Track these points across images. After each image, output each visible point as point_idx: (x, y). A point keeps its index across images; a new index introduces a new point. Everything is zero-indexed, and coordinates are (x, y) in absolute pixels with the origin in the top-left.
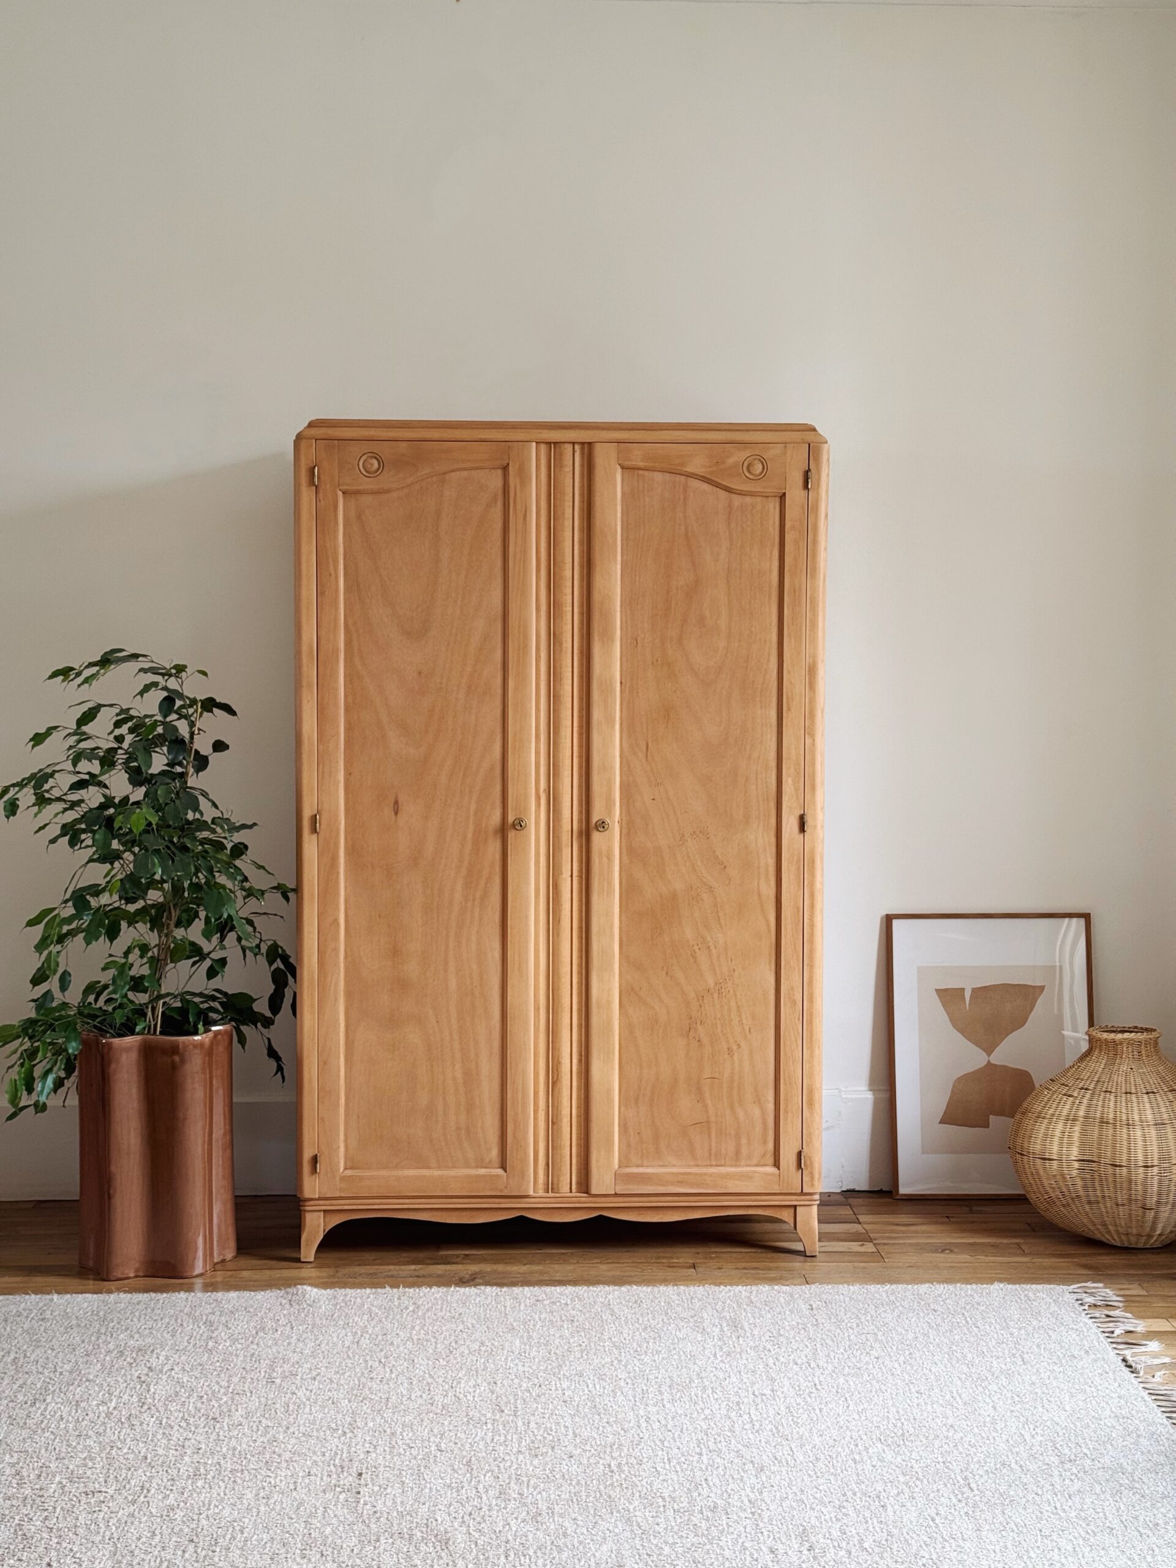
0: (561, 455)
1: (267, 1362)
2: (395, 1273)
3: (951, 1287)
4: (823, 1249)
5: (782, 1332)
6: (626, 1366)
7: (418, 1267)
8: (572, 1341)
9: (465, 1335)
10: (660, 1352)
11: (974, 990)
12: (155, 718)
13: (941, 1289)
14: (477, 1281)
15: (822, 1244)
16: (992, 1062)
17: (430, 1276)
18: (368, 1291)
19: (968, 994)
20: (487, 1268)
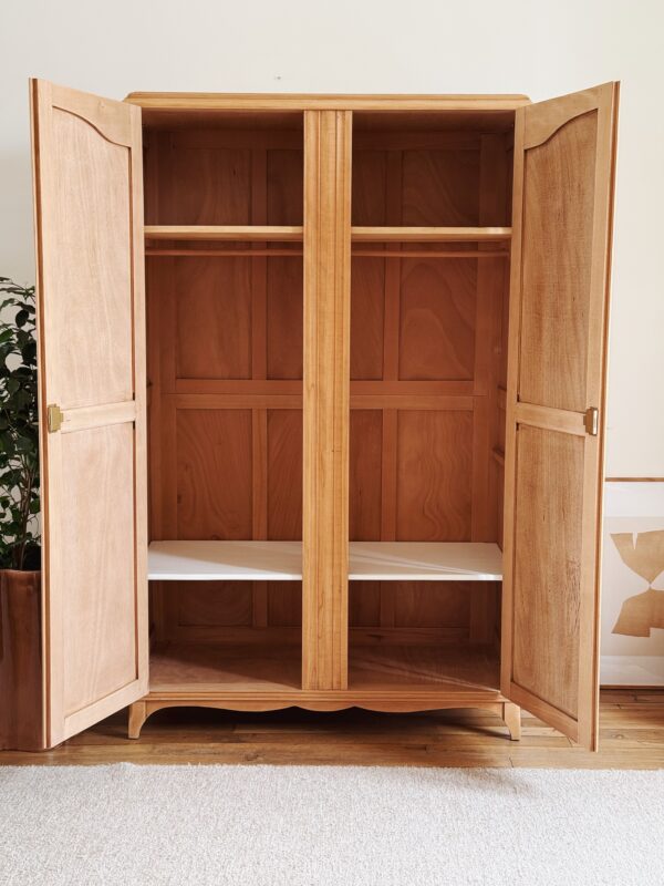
0: (326, 120)
1: (82, 837)
2: (197, 750)
3: (624, 772)
4: (524, 734)
5: (492, 815)
6: (365, 848)
7: (217, 744)
8: (325, 820)
9: (241, 813)
10: (393, 833)
11: (641, 536)
12: (10, 327)
13: (617, 774)
14: (260, 759)
15: (524, 729)
16: (653, 588)
17: (224, 753)
18: (174, 767)
19: (635, 538)
20: (268, 746)
